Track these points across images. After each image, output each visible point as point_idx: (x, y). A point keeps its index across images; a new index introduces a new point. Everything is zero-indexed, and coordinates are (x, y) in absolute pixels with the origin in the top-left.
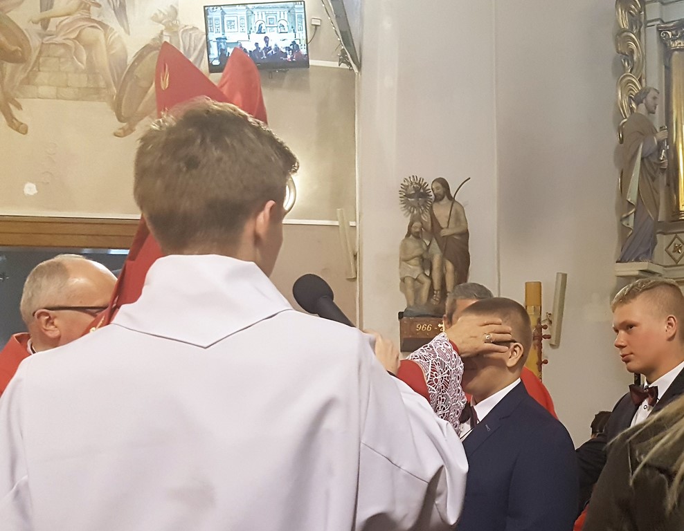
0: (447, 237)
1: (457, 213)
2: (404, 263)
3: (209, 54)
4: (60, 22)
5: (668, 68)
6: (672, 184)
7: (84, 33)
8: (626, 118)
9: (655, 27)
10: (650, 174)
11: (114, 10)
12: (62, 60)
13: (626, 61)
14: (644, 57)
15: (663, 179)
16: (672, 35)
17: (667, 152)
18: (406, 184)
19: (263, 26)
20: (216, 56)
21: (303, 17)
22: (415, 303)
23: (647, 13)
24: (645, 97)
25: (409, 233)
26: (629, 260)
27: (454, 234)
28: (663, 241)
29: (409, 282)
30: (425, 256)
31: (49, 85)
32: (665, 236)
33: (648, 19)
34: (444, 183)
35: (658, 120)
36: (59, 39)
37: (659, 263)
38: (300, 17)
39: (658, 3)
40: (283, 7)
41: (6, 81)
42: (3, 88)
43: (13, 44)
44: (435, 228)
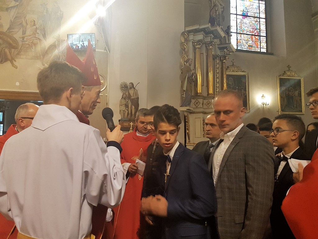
0: (133, 99)
2: (121, 106)
4: (27, 38)
5: (195, 53)
6: (196, 85)
7: (34, 41)
9: (191, 42)
13: (183, 51)
14: (188, 50)
15: (193, 84)
16: (196, 44)
17: (194, 76)
18: (122, 84)
19: (83, 40)
22: (124, 117)
24: (189, 61)
25: (122, 98)
26: (184, 106)
27: (135, 98)
28: (193, 101)
29: (122, 111)
30: (127, 104)
31: (24, 55)
32: (194, 100)
33: (190, 39)
34: (132, 84)
35: (192, 68)
36: (27, 43)
37: (192, 107)
38: (93, 37)
39: (192, 35)
40: (89, 35)
41: (12, 54)
42: (11, 56)
43: (14, 44)
44: (129, 96)
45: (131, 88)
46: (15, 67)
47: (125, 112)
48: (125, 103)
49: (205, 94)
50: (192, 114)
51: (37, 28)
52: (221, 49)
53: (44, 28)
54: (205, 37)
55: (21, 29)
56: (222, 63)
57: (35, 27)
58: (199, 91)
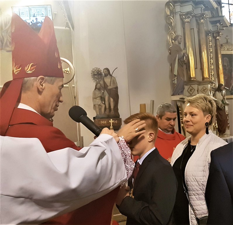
0: (110, 89)
1: (114, 81)
2: (95, 99)
5: (184, 28)
6: (188, 68)
8: (171, 46)
9: (179, 14)
10: (181, 65)
13: (169, 26)
14: (176, 24)
16: (185, 17)
17: (186, 57)
18: (93, 70)
21: (51, 10)
23: (176, 9)
25: (96, 88)
26: (176, 95)
27: (113, 88)
28: (186, 88)
29: (97, 106)
30: (102, 96)
32: (186, 86)
33: (176, 11)
34: (108, 70)
35: (182, 46)
37: (185, 95)
38: (50, 11)
39: (179, 6)
40: (43, 7)
44: (105, 86)
45: (106, 75)
48: (100, 95)
49: (200, 79)
52: (214, 23)
54: (195, 8)
56: (216, 40)
58: (193, 75)
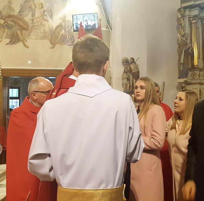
0: (134, 73)
2: (123, 80)
3: (73, 27)
4: (37, 20)
5: (191, 28)
6: (192, 58)
7: (42, 22)
9: (188, 17)
10: (186, 55)
11: (50, 16)
12: (37, 29)
13: (180, 26)
14: (185, 25)
15: (190, 57)
16: (192, 19)
17: (191, 49)
18: (123, 59)
19: (87, 20)
20: (75, 28)
23: (186, 13)
24: (185, 36)
25: (124, 72)
26: (181, 78)
27: (136, 72)
29: (124, 84)
30: (128, 78)
31: (34, 36)
32: (190, 72)
33: (186, 15)
34: (133, 59)
35: (188, 41)
36: (36, 24)
37: (189, 79)
38: (96, 17)
39: (188, 11)
40: (92, 15)
41: (23, 35)
42: (23, 37)
43: (25, 26)
44: (131, 70)
45: (131, 63)
46: (26, 47)
47: (127, 85)
48: (126, 77)
49: (201, 66)
50: (189, 85)
51: (44, 11)
53: (51, 10)
54: (201, 12)
55: (30, 12)
57: (42, 10)
58: (196, 63)
